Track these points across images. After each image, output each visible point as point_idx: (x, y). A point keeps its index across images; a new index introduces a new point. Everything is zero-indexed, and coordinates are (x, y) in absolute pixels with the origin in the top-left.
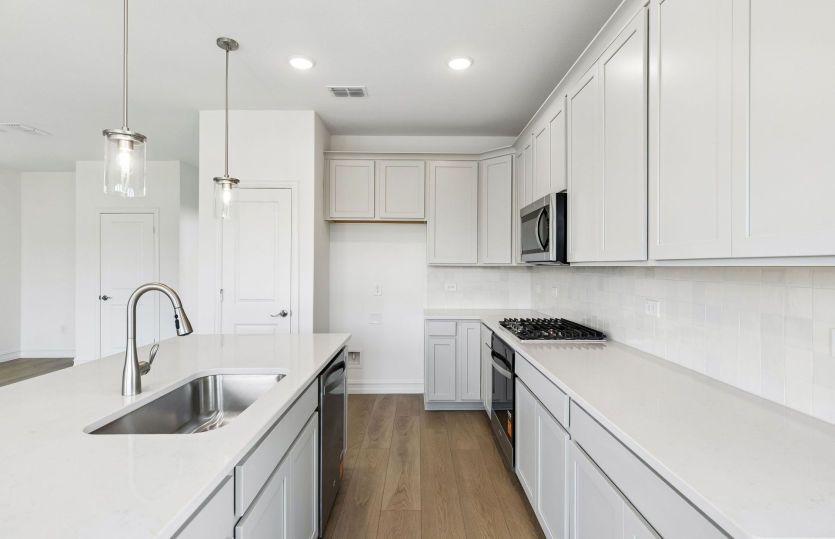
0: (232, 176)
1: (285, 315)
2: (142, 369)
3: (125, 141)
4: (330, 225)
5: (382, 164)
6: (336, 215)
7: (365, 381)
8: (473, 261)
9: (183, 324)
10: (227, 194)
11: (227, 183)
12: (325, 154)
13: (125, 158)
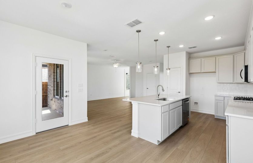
0: (169, 68)
1: (179, 92)
2: (158, 95)
3: (156, 67)
4: (190, 74)
5: (203, 59)
6: (191, 72)
7: (199, 109)
8: (232, 82)
9: (163, 90)
10: (168, 71)
11: (168, 70)
12: (189, 59)
13: (156, 69)
